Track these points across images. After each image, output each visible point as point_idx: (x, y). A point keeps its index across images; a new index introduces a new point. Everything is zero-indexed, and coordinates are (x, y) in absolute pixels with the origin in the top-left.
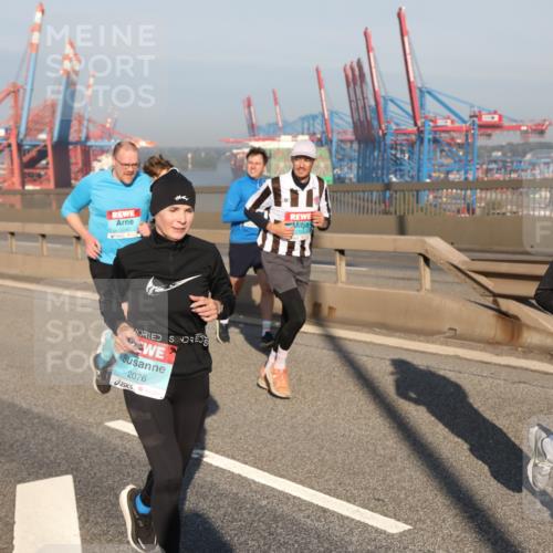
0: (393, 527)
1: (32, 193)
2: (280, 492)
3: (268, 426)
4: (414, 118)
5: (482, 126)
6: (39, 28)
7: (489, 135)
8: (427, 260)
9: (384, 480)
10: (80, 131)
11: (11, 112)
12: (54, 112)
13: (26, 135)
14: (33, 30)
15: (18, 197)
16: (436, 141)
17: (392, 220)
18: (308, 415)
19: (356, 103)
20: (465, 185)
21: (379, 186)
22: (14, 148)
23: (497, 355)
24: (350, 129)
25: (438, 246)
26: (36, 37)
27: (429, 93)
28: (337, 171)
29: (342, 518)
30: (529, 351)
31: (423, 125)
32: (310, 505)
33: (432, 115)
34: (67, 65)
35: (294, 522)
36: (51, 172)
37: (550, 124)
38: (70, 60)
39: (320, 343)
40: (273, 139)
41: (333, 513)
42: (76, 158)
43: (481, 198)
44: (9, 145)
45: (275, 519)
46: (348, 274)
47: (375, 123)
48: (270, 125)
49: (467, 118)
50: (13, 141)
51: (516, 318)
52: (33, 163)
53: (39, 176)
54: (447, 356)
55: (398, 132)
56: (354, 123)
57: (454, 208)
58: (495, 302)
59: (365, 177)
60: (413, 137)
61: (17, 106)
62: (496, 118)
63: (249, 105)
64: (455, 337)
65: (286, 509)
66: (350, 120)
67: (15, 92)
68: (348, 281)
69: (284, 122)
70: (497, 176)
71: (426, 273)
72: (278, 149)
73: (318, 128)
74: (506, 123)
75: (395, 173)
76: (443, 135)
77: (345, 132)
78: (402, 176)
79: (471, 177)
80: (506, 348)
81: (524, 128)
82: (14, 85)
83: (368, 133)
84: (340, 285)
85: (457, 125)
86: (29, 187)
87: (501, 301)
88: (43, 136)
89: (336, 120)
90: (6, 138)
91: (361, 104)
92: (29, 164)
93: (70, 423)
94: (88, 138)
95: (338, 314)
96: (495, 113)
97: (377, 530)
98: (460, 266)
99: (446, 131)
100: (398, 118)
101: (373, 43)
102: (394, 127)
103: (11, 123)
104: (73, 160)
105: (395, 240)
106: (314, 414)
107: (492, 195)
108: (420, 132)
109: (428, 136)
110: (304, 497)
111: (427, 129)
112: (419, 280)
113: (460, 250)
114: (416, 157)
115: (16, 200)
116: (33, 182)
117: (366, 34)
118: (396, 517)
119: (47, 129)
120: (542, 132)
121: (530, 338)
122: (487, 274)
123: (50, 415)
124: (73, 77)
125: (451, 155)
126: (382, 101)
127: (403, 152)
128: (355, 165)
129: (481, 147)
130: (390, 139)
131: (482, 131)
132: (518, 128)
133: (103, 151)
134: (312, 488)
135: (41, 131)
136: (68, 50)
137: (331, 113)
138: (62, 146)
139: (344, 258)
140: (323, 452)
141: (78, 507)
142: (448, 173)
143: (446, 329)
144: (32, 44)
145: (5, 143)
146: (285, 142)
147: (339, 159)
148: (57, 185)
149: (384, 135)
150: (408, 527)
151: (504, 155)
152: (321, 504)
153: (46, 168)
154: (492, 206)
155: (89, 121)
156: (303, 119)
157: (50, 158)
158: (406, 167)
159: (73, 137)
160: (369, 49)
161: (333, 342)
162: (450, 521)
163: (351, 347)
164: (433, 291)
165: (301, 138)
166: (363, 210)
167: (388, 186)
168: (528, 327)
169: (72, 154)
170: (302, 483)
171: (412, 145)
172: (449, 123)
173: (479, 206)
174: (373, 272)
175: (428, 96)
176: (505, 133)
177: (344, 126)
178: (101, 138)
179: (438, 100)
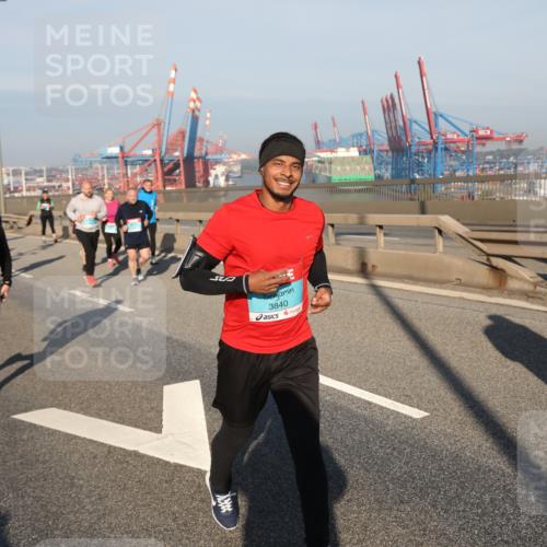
0: (417, 414)
1: (170, 192)
2: (339, 391)
3: (331, 346)
4: (431, 134)
5: (478, 138)
6: (174, 81)
7: (484, 145)
8: (440, 232)
9: (411, 383)
10: (201, 149)
11: (155, 138)
12: (184, 137)
13: (165, 154)
14: (169, 83)
15: (161, 195)
16: (446, 149)
17: (416, 204)
18: (358, 339)
19: (390, 124)
20: (467, 179)
21: (407, 181)
22: (158, 162)
23: (490, 296)
24: (386, 142)
25: (448, 222)
26: (172, 87)
27: (441, 116)
28: (378, 172)
29: (382, 408)
30: (512, 294)
31: (438, 138)
32: (360, 399)
33: (443, 131)
34: (192, 105)
35: (349, 411)
36: (182, 178)
37: (527, 136)
38: (194, 101)
39: (367, 290)
40: (332, 151)
41: (376, 405)
42: (199, 167)
43: (479, 189)
44: (155, 161)
45: (336, 409)
46: (385, 242)
47: (404, 138)
48: (330, 141)
49: (468, 133)
50: (158, 159)
51: (502, 270)
52: (171, 172)
53: (175, 180)
54: (454, 298)
55: (420, 144)
56: (389, 138)
57: (459, 196)
58: (488, 260)
59: (397, 175)
60: (430, 147)
61: (160, 134)
62: (489, 132)
63: (316, 127)
64: (461, 284)
65: (343, 402)
66: (386, 136)
67: (158, 124)
68: (386, 247)
69: (340, 138)
70: (489, 173)
71: (440, 241)
72: (336, 158)
73: (364, 142)
74: (495, 136)
75: (418, 172)
76: (452, 145)
77: (382, 145)
78: (423, 175)
79: (471, 173)
80: (495, 292)
81: (508, 139)
82: (158, 120)
83: (398, 145)
84: (380, 250)
85: (461, 137)
86: (168, 188)
87: (492, 258)
88: (177, 154)
89: (377, 136)
90: (153, 156)
91: (393, 125)
92: (168, 173)
93: (197, 346)
94: (206, 154)
95: (380, 269)
96: (488, 128)
97: (405, 416)
98: (464, 235)
99: (454, 142)
100: (420, 134)
101: (402, 82)
102: (417, 140)
103: (156, 146)
104: (197, 169)
105: (417, 218)
106: (363, 339)
107: (486, 186)
108: (435, 143)
109: (440, 146)
110: (355, 394)
111: (440, 141)
112: (435, 245)
113: (464, 224)
114: (432, 160)
115: (160, 197)
116: (171, 184)
117: (396, 76)
118: (419, 407)
119: (179, 148)
120: (521, 142)
121: (513, 284)
122: (482, 241)
123: (184, 340)
124: (197, 113)
125: (457, 159)
126: (408, 123)
127: (423, 157)
128: (390, 167)
129: (478, 153)
130: (414, 149)
131: (480, 141)
132: (504, 138)
133: (217, 162)
134: (361, 388)
135: (175, 150)
136: (193, 95)
137: (373, 132)
138: (189, 160)
139: (383, 232)
140: (369, 364)
141: (204, 400)
142: (455, 171)
143: (453, 278)
144: (169, 92)
145: (152, 159)
146: (341, 153)
147: (379, 163)
148: (187, 187)
149: (410, 146)
150: (426, 414)
151: (495, 157)
152: (367, 399)
153: (179, 175)
154: (487, 193)
155: (207, 142)
156: (353, 136)
157: (182, 168)
158: (426, 168)
159: (197, 153)
160: (398, 86)
161: (376, 290)
162: (456, 410)
163: (388, 293)
164: (445, 253)
165: (352, 149)
166: (395, 198)
167: (413, 181)
168: (512, 277)
169: (196, 165)
170: (354, 385)
171: (430, 152)
172: (455, 136)
173: (477, 194)
174: (403, 241)
175: (440, 118)
176: (495, 142)
177: (382, 140)
178: (216, 153)
179: (447, 120)
